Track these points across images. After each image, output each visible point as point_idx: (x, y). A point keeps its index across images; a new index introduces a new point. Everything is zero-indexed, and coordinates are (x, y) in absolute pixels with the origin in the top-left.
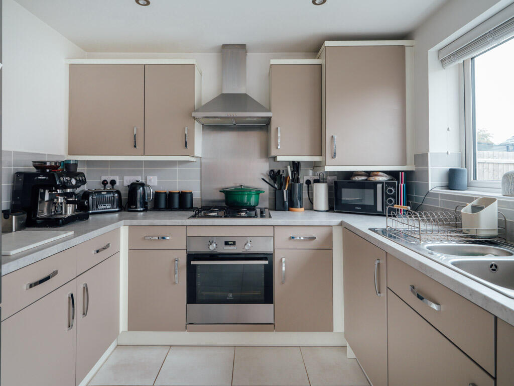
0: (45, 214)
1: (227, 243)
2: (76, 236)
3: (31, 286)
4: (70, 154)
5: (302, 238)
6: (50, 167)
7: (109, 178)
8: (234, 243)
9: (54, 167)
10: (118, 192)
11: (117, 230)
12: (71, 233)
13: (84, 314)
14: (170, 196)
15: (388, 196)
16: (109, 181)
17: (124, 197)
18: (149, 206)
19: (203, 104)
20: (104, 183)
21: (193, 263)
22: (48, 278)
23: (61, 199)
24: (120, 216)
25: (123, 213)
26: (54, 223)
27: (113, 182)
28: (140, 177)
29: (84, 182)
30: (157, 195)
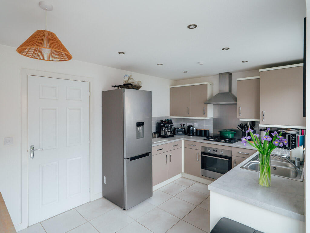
0: (164, 134)
1: (214, 150)
2: (168, 141)
3: (158, 150)
4: (171, 116)
5: (247, 154)
6: (164, 122)
7: (183, 123)
8: (217, 151)
9: (165, 121)
10: (184, 128)
11: (181, 141)
12: (167, 140)
13: (170, 161)
14: (201, 131)
15: (292, 141)
16: (183, 124)
17: (186, 130)
18: (195, 134)
19: (214, 95)
20: (181, 125)
21: (202, 155)
22: (161, 149)
23: (166, 130)
24: (185, 136)
25: (186, 135)
26: (165, 137)
27: (184, 125)
28: (192, 124)
29: (173, 126)
30: (197, 130)
